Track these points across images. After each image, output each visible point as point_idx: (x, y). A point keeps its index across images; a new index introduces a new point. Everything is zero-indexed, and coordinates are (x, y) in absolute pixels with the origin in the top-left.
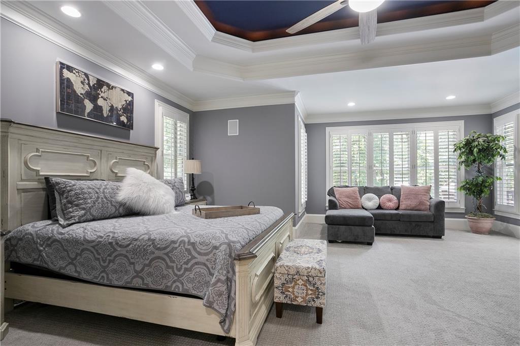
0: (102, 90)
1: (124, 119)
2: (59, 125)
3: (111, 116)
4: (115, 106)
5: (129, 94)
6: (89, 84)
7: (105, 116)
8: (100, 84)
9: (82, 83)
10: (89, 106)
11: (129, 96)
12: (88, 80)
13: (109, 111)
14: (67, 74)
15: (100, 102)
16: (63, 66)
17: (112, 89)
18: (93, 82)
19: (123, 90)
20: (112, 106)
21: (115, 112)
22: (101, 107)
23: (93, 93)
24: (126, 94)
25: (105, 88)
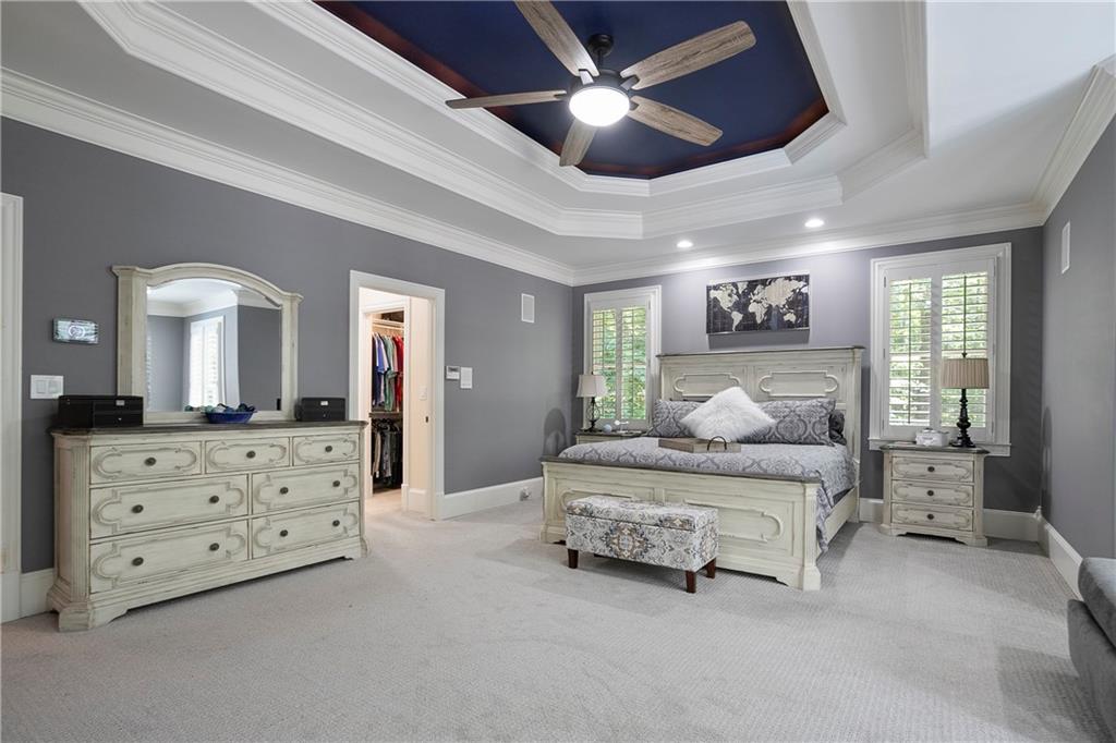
0: (756, 292)
1: (791, 317)
2: (711, 347)
3: (769, 320)
4: (774, 305)
5: (799, 278)
6: (738, 292)
7: (759, 321)
8: (752, 285)
9: (730, 295)
10: (737, 317)
11: (800, 280)
12: (737, 289)
13: (766, 314)
14: (713, 294)
15: (752, 308)
16: (709, 289)
17: (770, 283)
18: (742, 287)
19: (789, 278)
20: (770, 306)
21: (774, 313)
22: (754, 313)
23: (743, 300)
24: (794, 282)
25: (759, 287)
